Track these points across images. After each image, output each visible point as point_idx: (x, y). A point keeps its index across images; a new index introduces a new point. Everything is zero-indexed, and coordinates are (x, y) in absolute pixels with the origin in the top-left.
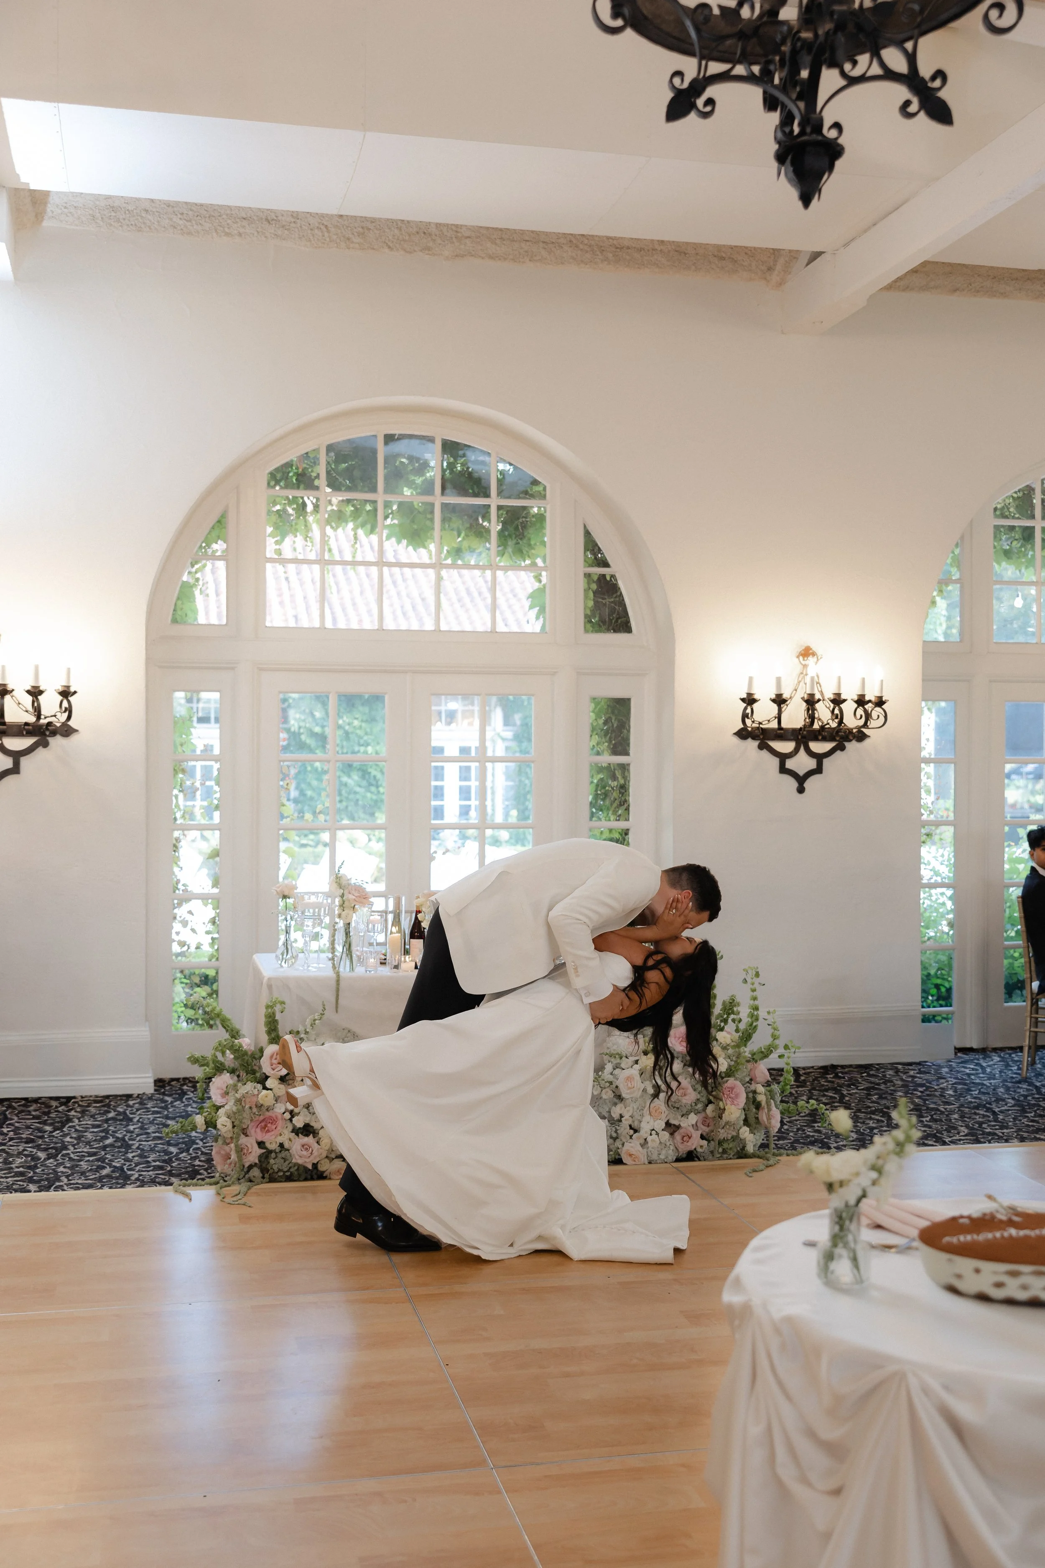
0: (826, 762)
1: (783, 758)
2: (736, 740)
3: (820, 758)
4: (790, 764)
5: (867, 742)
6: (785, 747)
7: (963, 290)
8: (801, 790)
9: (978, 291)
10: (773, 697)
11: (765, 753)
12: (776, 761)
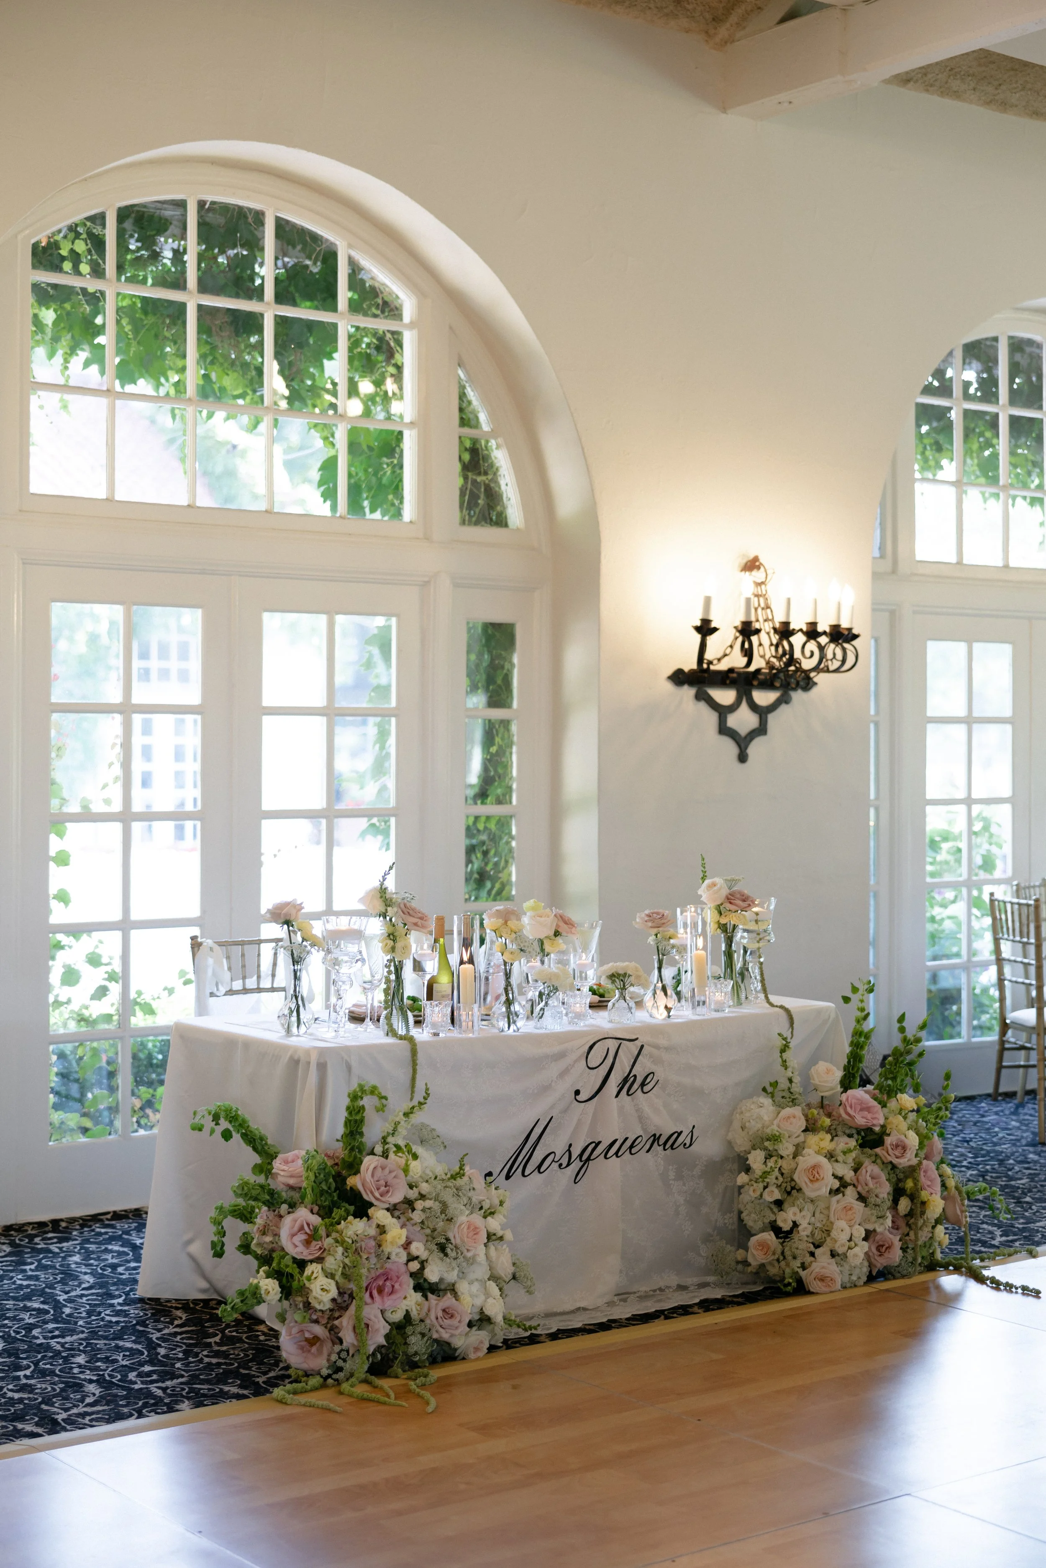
0: (771, 718)
1: (723, 712)
2: (670, 686)
3: (762, 712)
4: (732, 721)
5: (815, 690)
6: (725, 696)
7: (916, 81)
8: (742, 758)
9: (931, 86)
10: (698, 624)
11: (703, 706)
12: (712, 718)
